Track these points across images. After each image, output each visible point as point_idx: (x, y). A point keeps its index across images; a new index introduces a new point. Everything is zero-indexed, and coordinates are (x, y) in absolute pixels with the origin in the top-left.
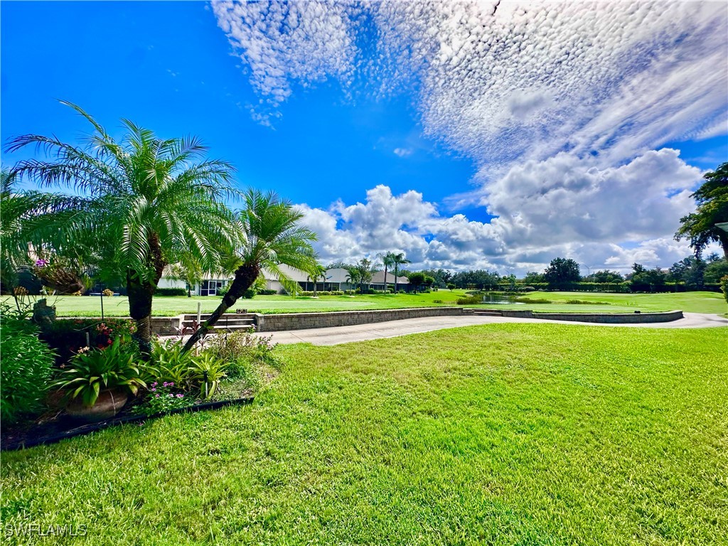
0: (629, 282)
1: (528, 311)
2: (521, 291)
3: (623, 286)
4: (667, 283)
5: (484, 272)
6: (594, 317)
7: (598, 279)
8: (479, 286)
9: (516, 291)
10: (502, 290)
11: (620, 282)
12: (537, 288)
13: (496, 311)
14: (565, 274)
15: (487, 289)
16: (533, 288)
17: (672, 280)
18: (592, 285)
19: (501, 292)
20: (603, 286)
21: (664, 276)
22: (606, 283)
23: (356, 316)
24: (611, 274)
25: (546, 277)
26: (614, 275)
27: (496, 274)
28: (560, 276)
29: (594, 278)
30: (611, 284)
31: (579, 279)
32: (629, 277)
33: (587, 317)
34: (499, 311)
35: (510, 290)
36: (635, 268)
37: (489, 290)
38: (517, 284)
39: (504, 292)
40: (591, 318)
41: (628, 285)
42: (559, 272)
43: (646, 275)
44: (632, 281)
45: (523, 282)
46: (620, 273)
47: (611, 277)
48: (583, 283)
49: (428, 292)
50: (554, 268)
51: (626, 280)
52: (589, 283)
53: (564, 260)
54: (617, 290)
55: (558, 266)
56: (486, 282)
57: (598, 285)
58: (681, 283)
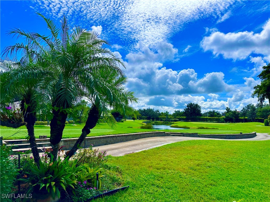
0: (224, 117)
1: (196, 134)
2: (172, 121)
3: (221, 119)
4: (240, 118)
5: (152, 110)
6: (225, 136)
7: (210, 115)
8: (149, 118)
9: (169, 121)
10: (161, 120)
11: (220, 117)
12: (180, 120)
13: (180, 134)
14: (194, 112)
15: (153, 119)
16: (178, 119)
17: (243, 116)
18: (207, 118)
19: (161, 122)
20: (212, 119)
21: (239, 114)
22: (214, 117)
23: (115, 138)
24: (216, 113)
25: (185, 114)
26: (217, 113)
27: (158, 111)
28: (191, 113)
29: (208, 114)
30: (216, 118)
31: (201, 115)
32: (224, 114)
33: (222, 136)
34: (182, 134)
35: (166, 121)
36: (227, 110)
37: (154, 121)
38: (169, 117)
39: (162, 122)
40: (224, 136)
41: (224, 119)
42: (191, 111)
43: (231, 114)
44: (226, 116)
45: (173, 116)
46: (220, 112)
47: (216, 114)
48: (203, 117)
49: (122, 122)
50: (189, 109)
51: (222, 116)
52: (206, 117)
53: (194, 104)
54: (218, 121)
55: (191, 108)
56: (153, 116)
57: (210, 118)
58: (246, 118)
